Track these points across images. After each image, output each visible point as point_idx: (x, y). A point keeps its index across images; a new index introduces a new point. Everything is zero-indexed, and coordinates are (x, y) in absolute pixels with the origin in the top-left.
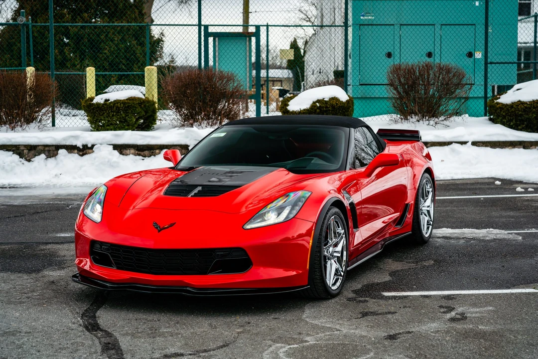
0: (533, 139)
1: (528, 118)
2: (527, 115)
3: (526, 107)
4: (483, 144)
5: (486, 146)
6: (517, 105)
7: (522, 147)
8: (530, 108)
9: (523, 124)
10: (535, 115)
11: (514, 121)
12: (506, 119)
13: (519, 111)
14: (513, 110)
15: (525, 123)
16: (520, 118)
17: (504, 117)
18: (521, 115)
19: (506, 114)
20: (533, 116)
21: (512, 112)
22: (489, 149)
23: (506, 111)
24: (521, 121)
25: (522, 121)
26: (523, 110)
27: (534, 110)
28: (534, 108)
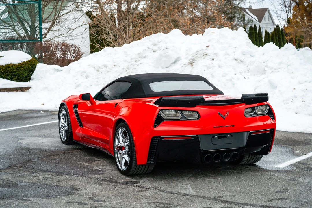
0: (26, 86)
1: (18, 74)
2: (18, 71)
3: (18, 68)
4: (3, 90)
5: (4, 91)
6: (11, 66)
7: (21, 91)
8: (20, 68)
9: (15, 77)
10: (22, 72)
11: (10, 76)
12: (4, 74)
13: (14, 70)
14: (9, 69)
15: (17, 77)
16: (14, 74)
17: (3, 73)
18: (14, 72)
19: (4, 72)
20: (21, 72)
21: (9, 70)
22: (5, 93)
23: (4, 70)
24: (13, 75)
25: (15, 76)
26: (16, 69)
27: (22, 69)
28: (22, 67)
